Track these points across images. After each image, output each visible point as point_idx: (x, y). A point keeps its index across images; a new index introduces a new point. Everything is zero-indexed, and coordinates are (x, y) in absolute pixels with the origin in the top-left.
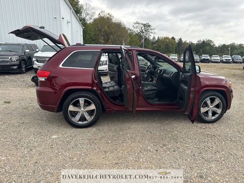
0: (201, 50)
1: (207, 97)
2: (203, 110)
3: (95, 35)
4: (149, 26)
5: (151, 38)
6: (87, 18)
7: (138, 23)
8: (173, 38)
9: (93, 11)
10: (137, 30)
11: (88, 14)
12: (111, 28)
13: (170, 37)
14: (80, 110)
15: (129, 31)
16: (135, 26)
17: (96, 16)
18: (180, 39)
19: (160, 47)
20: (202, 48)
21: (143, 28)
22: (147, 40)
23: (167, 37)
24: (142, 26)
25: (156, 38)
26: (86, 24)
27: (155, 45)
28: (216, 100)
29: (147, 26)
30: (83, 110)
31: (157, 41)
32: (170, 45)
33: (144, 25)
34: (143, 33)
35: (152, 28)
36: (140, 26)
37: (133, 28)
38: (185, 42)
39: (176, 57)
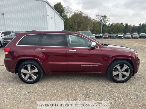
0: (142, 30)
1: (117, 64)
2: (115, 73)
3: (72, 24)
4: (106, 17)
5: (107, 24)
6: (68, 15)
7: (99, 16)
8: (122, 23)
9: (71, 10)
10: (98, 20)
11: (68, 12)
12: (82, 20)
13: (120, 23)
14: (28, 72)
15: (93, 21)
16: (97, 17)
17: (73, 14)
18: (127, 24)
19: (113, 29)
20: (142, 29)
21: (102, 19)
22: (104, 25)
23: (117, 23)
24: (101, 17)
25: (111, 24)
26: (67, 18)
27: (110, 28)
28: (125, 66)
29: (104, 17)
30: (30, 72)
31: (111, 26)
32: (120, 28)
33: (103, 17)
34: (102, 21)
35: (108, 18)
36: (100, 17)
37: (95, 19)
38: (130, 26)
39: (123, 35)
